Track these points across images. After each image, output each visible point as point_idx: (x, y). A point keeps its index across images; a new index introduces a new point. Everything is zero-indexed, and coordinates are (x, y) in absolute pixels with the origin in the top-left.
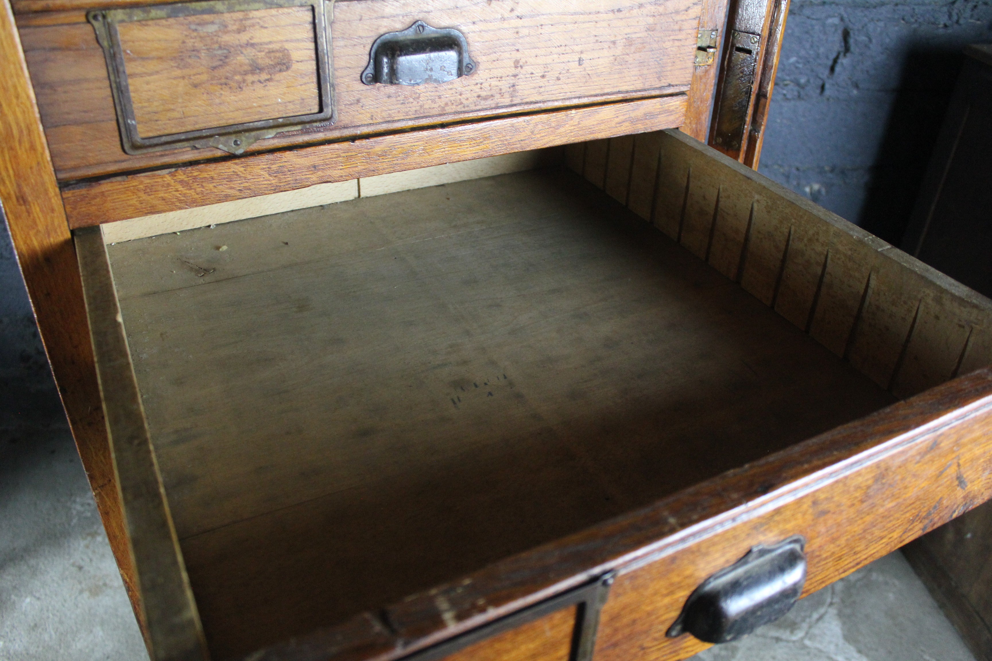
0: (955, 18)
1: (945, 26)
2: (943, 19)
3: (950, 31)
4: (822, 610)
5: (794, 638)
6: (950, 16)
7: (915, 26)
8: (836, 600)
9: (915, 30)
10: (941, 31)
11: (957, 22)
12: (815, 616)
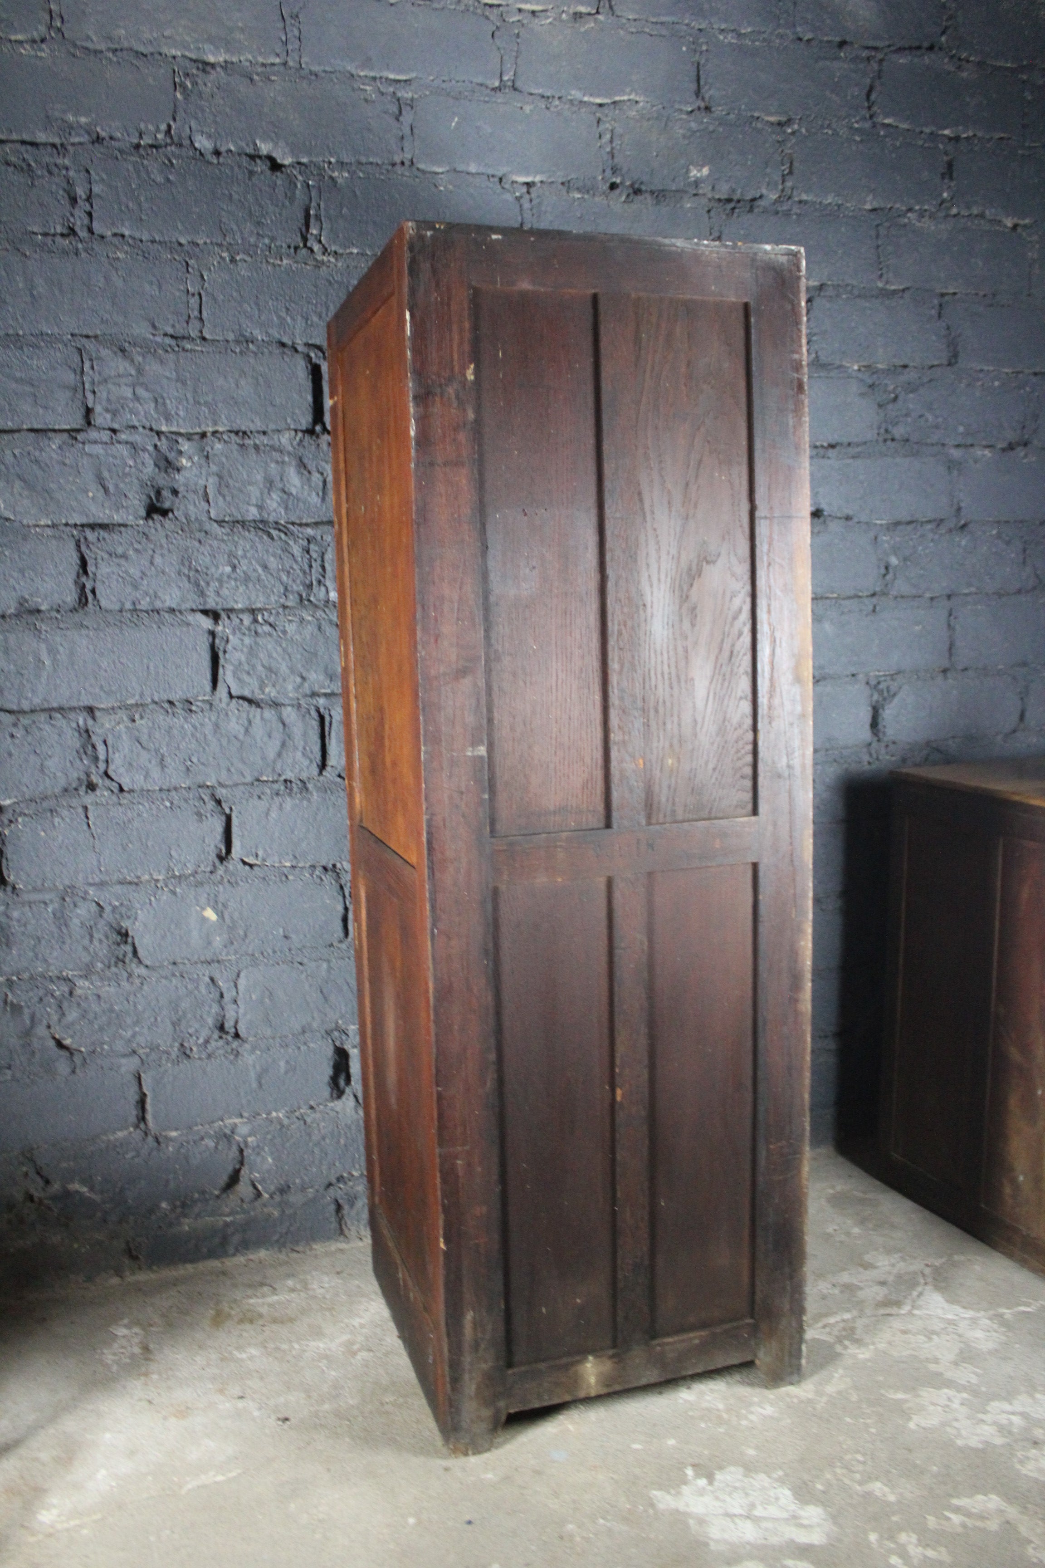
0: (874, 756)
1: (869, 763)
2: (866, 758)
3: (874, 767)
4: (920, 1289)
5: (903, 1312)
6: (871, 755)
7: (845, 766)
8: (929, 1280)
9: (847, 770)
10: (867, 767)
11: (878, 759)
12: (915, 1294)
